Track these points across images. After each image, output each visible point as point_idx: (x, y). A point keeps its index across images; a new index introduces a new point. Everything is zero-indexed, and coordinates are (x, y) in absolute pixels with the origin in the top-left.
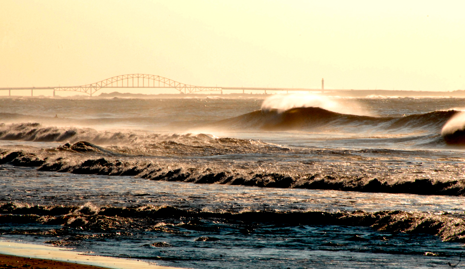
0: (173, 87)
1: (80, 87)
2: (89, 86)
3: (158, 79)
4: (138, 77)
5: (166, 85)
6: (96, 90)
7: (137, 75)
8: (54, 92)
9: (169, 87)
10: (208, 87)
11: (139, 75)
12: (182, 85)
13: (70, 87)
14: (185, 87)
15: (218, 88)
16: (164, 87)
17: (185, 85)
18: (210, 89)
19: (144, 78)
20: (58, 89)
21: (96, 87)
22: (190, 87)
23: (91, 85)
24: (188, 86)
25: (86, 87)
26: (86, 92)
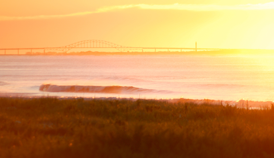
0: (114, 48)
1: (60, 48)
2: (64, 47)
3: (105, 43)
4: (93, 42)
5: (110, 47)
6: (69, 50)
7: (93, 41)
8: (44, 51)
9: (112, 48)
10: (135, 48)
11: (94, 41)
12: (119, 46)
13: (54, 48)
14: (121, 47)
15: (141, 48)
16: (109, 48)
17: (121, 46)
18: (136, 48)
19: (97, 42)
20: (47, 49)
21: (69, 48)
22: (124, 48)
23: (66, 46)
24: (122, 47)
25: (63, 48)
26: (63, 50)
